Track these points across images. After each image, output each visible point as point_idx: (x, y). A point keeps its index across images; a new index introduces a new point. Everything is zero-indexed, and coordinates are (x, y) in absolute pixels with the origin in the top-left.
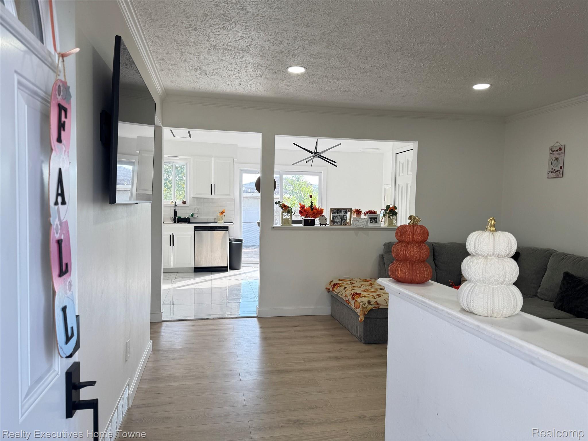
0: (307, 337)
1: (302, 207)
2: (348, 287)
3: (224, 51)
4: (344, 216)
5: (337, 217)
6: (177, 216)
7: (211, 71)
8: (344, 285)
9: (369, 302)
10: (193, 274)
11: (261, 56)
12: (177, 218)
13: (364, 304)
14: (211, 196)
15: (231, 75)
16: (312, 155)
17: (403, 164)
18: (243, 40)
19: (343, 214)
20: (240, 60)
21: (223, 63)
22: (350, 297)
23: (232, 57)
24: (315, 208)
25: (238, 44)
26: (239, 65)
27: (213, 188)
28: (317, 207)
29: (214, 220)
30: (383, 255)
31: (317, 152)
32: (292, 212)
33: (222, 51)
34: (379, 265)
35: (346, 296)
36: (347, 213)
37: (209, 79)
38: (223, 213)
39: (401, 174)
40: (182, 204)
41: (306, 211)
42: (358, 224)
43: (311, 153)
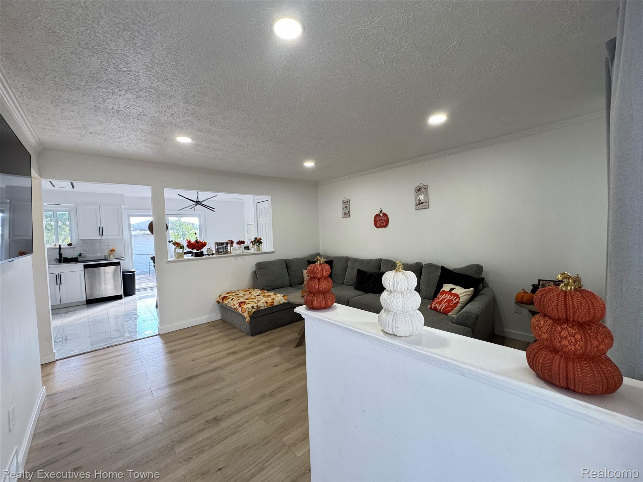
0: (206, 342)
1: (189, 242)
2: (235, 298)
3: (113, 114)
4: (225, 247)
5: (220, 248)
6: (63, 257)
7: (97, 131)
8: (232, 297)
9: (253, 307)
10: (86, 306)
11: (151, 124)
12: (62, 259)
13: (249, 309)
14: (100, 238)
15: (120, 137)
16: (194, 203)
17: (262, 210)
18: (133, 107)
19: (225, 245)
20: (130, 125)
21: (111, 126)
22: (237, 305)
23: (121, 122)
24: (200, 242)
25: (128, 110)
26: (129, 130)
27: (101, 231)
28: (201, 241)
29: (104, 257)
30: (255, 272)
31: (198, 201)
32: (184, 248)
33: (110, 115)
34: (253, 278)
35: (234, 305)
36: (227, 245)
37: (95, 138)
38: (112, 251)
39: (261, 216)
40: (67, 246)
41: (192, 244)
42: (237, 252)
43: (194, 202)
